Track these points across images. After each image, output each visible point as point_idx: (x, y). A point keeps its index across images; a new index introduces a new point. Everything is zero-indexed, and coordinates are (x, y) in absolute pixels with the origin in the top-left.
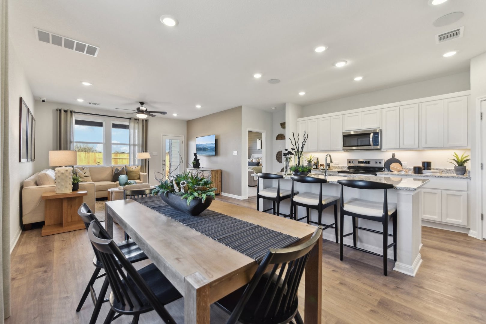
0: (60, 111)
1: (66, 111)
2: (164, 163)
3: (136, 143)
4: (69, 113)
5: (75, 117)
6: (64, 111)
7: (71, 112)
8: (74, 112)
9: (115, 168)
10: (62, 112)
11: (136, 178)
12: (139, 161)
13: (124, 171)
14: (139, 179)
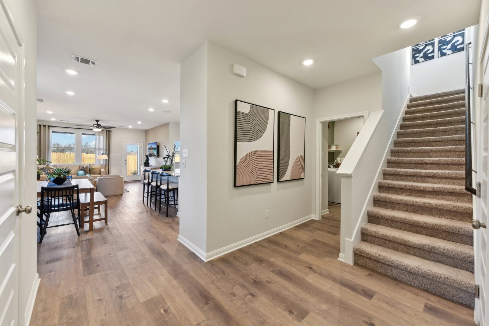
0: (40, 126)
1: (45, 126)
2: (125, 162)
3: (102, 147)
4: (47, 127)
5: (52, 129)
6: (43, 126)
7: (49, 126)
8: (51, 126)
9: (82, 166)
10: (42, 126)
11: (97, 173)
12: (103, 161)
13: (87, 168)
14: (100, 174)
